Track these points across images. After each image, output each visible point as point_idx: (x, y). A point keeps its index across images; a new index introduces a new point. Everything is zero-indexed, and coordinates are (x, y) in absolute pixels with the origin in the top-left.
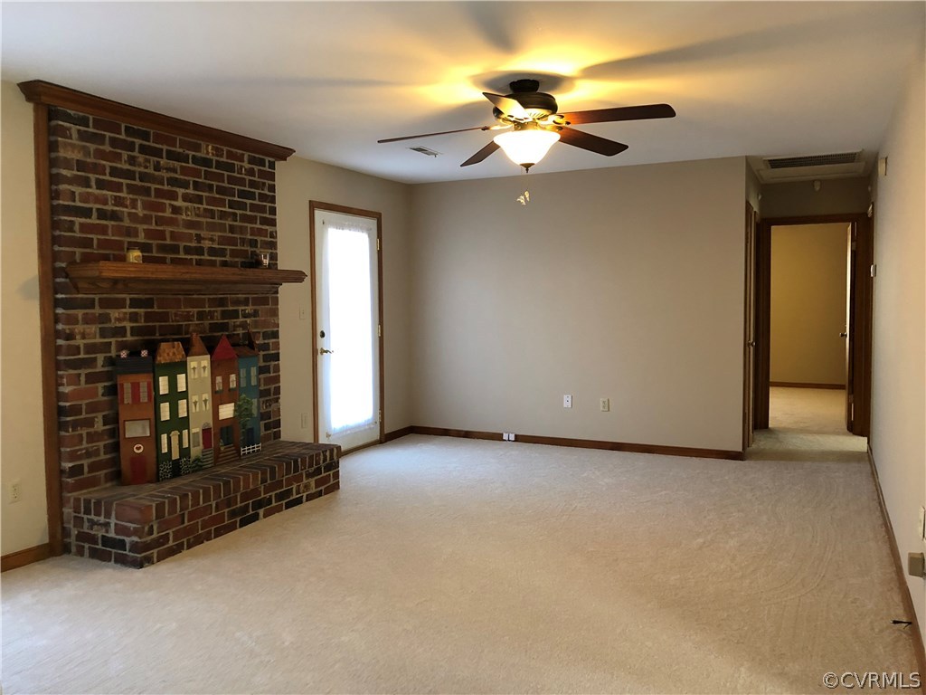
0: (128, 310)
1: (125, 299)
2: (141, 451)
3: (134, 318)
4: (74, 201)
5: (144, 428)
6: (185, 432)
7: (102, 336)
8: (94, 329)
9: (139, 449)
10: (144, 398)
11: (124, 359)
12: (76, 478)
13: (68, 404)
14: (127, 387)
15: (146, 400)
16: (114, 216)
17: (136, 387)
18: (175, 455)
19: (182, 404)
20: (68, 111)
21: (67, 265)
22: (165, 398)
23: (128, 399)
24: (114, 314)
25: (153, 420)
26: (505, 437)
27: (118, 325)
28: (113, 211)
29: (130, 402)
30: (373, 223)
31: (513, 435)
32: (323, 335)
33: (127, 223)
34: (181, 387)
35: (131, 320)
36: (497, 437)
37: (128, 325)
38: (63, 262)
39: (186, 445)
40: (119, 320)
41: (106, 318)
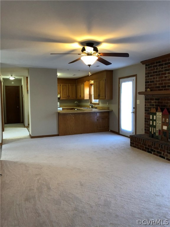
0: (155, 101)
1: (154, 99)
3: (155, 102)
6: (155, 129)
7: (150, 106)
8: (149, 104)
16: (153, 82)
18: (153, 133)
19: (155, 122)
22: (151, 120)
24: (152, 101)
27: (153, 104)
33: (155, 83)
34: (155, 118)
35: (155, 103)
37: (154, 104)
39: (155, 132)
40: (153, 103)
41: (151, 102)
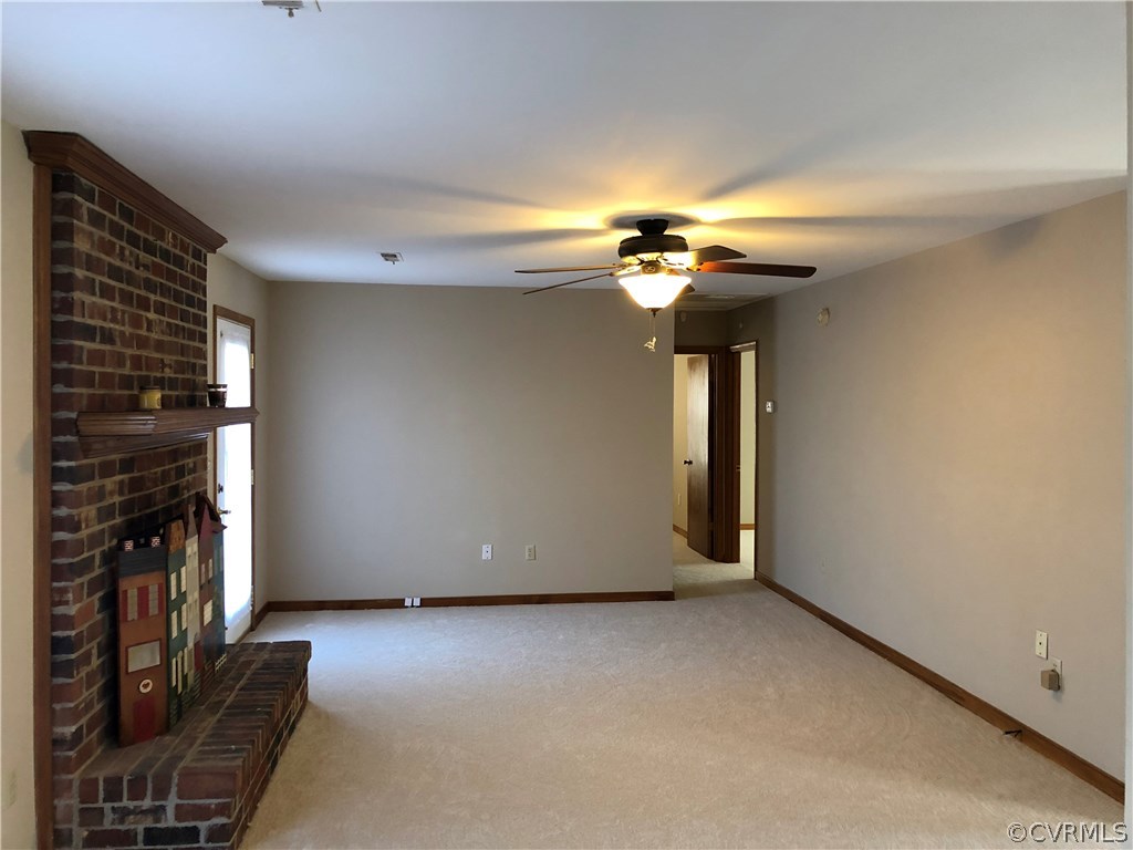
0: (118, 478)
1: (115, 463)
2: (149, 689)
3: (121, 488)
4: (83, 316)
5: (153, 653)
6: (186, 650)
7: (99, 520)
8: (94, 510)
9: (147, 687)
10: (153, 609)
11: (129, 552)
12: (77, 749)
13: (73, 633)
14: (133, 595)
15: (156, 612)
16: (110, 337)
17: (143, 593)
18: (180, 687)
19: (184, 610)
20: (82, 179)
21: (78, 416)
22: (174, 605)
23: (132, 612)
24: (108, 484)
25: (164, 641)
26: (408, 602)
27: (110, 501)
28: (110, 329)
29: (136, 618)
30: (247, 331)
31: (419, 600)
32: (221, 489)
33: (118, 347)
34: (184, 586)
35: (119, 492)
36: (398, 604)
37: (117, 500)
38: (72, 411)
39: (186, 670)
40: (111, 493)
41: (102, 493)
